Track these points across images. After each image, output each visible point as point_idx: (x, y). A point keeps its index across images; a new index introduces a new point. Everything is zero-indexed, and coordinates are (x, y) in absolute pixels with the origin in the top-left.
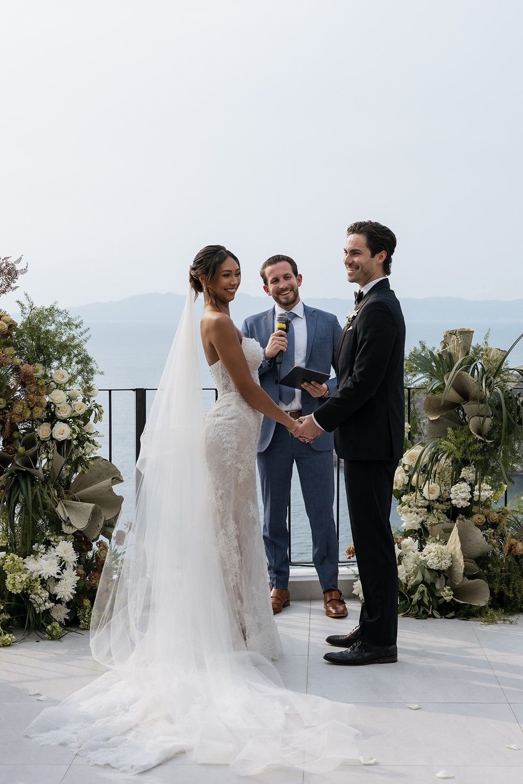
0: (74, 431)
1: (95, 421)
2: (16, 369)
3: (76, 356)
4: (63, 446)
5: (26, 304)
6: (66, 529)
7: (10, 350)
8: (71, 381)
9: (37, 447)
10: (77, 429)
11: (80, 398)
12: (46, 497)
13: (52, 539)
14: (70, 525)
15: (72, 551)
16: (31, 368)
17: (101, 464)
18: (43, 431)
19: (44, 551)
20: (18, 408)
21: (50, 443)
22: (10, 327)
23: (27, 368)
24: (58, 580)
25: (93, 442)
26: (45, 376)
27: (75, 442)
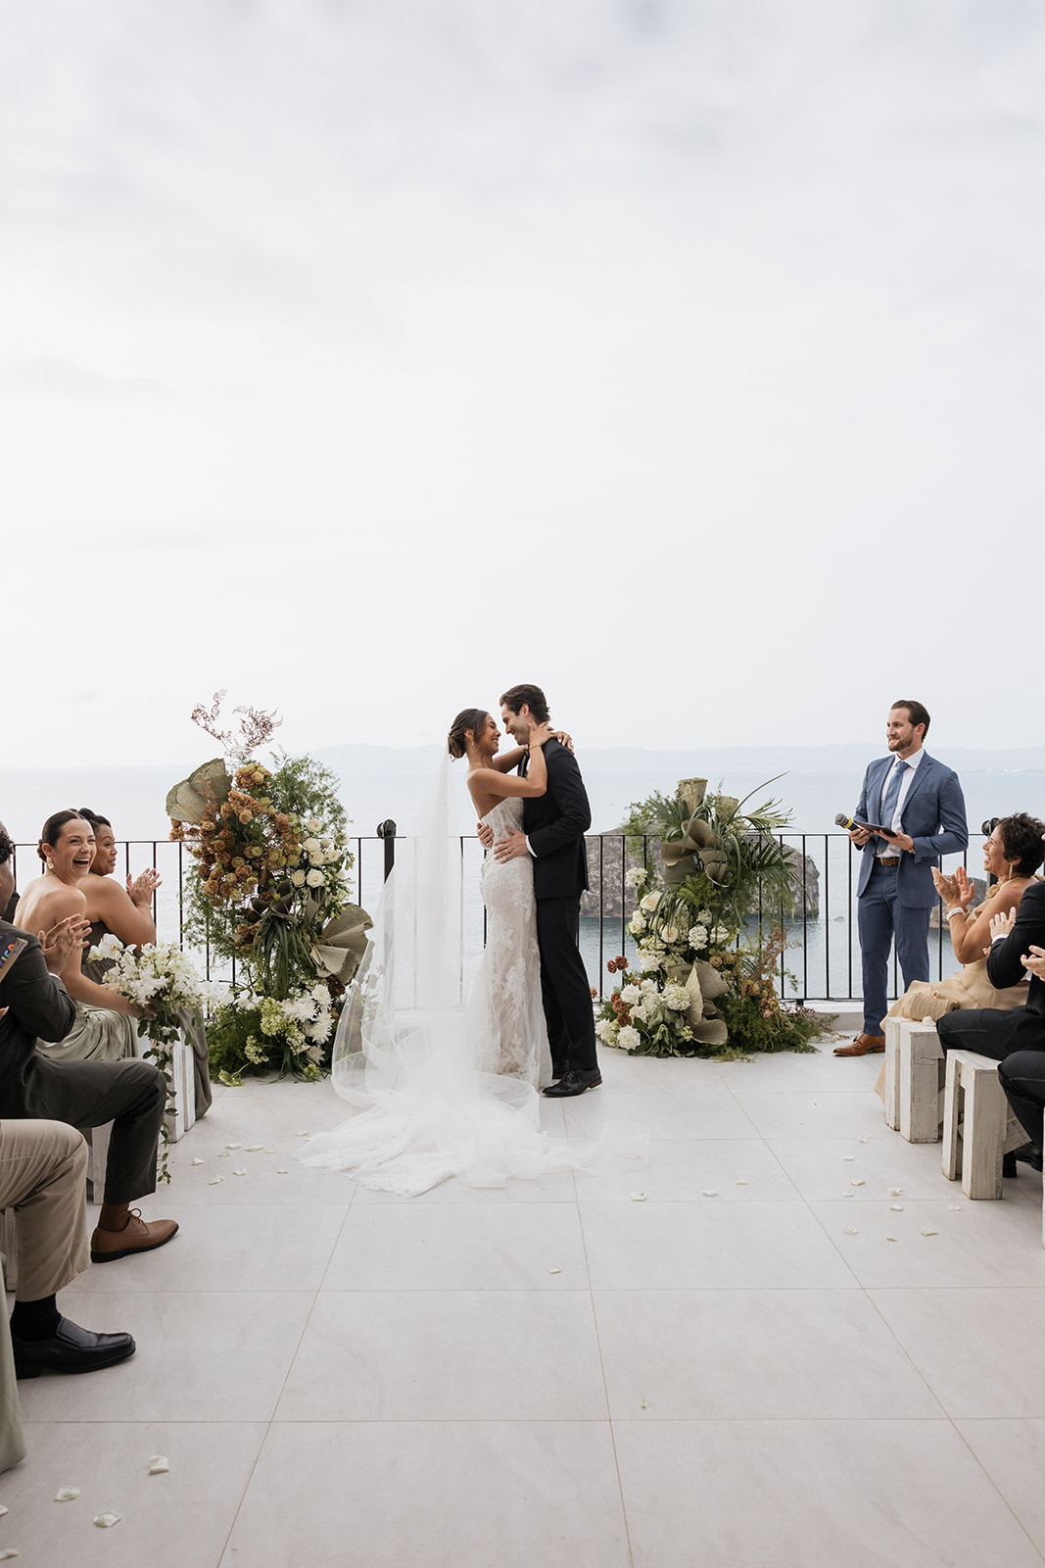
0: (327, 878)
1: (346, 868)
2: (272, 818)
3: (328, 806)
4: (317, 892)
5: (280, 755)
6: (320, 973)
7: (266, 800)
8: (323, 829)
9: (292, 894)
10: (330, 875)
11: (332, 846)
12: (299, 940)
13: (307, 983)
14: (325, 969)
15: (328, 994)
16: (285, 817)
17: (353, 910)
18: (297, 878)
19: (299, 995)
20: (274, 856)
21: (304, 890)
22: (265, 777)
23: (282, 817)
24: (313, 1023)
25: (345, 888)
26: (299, 825)
27: (328, 889)
